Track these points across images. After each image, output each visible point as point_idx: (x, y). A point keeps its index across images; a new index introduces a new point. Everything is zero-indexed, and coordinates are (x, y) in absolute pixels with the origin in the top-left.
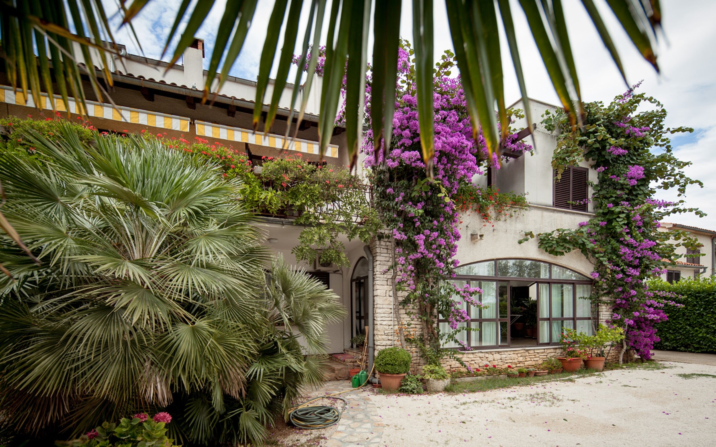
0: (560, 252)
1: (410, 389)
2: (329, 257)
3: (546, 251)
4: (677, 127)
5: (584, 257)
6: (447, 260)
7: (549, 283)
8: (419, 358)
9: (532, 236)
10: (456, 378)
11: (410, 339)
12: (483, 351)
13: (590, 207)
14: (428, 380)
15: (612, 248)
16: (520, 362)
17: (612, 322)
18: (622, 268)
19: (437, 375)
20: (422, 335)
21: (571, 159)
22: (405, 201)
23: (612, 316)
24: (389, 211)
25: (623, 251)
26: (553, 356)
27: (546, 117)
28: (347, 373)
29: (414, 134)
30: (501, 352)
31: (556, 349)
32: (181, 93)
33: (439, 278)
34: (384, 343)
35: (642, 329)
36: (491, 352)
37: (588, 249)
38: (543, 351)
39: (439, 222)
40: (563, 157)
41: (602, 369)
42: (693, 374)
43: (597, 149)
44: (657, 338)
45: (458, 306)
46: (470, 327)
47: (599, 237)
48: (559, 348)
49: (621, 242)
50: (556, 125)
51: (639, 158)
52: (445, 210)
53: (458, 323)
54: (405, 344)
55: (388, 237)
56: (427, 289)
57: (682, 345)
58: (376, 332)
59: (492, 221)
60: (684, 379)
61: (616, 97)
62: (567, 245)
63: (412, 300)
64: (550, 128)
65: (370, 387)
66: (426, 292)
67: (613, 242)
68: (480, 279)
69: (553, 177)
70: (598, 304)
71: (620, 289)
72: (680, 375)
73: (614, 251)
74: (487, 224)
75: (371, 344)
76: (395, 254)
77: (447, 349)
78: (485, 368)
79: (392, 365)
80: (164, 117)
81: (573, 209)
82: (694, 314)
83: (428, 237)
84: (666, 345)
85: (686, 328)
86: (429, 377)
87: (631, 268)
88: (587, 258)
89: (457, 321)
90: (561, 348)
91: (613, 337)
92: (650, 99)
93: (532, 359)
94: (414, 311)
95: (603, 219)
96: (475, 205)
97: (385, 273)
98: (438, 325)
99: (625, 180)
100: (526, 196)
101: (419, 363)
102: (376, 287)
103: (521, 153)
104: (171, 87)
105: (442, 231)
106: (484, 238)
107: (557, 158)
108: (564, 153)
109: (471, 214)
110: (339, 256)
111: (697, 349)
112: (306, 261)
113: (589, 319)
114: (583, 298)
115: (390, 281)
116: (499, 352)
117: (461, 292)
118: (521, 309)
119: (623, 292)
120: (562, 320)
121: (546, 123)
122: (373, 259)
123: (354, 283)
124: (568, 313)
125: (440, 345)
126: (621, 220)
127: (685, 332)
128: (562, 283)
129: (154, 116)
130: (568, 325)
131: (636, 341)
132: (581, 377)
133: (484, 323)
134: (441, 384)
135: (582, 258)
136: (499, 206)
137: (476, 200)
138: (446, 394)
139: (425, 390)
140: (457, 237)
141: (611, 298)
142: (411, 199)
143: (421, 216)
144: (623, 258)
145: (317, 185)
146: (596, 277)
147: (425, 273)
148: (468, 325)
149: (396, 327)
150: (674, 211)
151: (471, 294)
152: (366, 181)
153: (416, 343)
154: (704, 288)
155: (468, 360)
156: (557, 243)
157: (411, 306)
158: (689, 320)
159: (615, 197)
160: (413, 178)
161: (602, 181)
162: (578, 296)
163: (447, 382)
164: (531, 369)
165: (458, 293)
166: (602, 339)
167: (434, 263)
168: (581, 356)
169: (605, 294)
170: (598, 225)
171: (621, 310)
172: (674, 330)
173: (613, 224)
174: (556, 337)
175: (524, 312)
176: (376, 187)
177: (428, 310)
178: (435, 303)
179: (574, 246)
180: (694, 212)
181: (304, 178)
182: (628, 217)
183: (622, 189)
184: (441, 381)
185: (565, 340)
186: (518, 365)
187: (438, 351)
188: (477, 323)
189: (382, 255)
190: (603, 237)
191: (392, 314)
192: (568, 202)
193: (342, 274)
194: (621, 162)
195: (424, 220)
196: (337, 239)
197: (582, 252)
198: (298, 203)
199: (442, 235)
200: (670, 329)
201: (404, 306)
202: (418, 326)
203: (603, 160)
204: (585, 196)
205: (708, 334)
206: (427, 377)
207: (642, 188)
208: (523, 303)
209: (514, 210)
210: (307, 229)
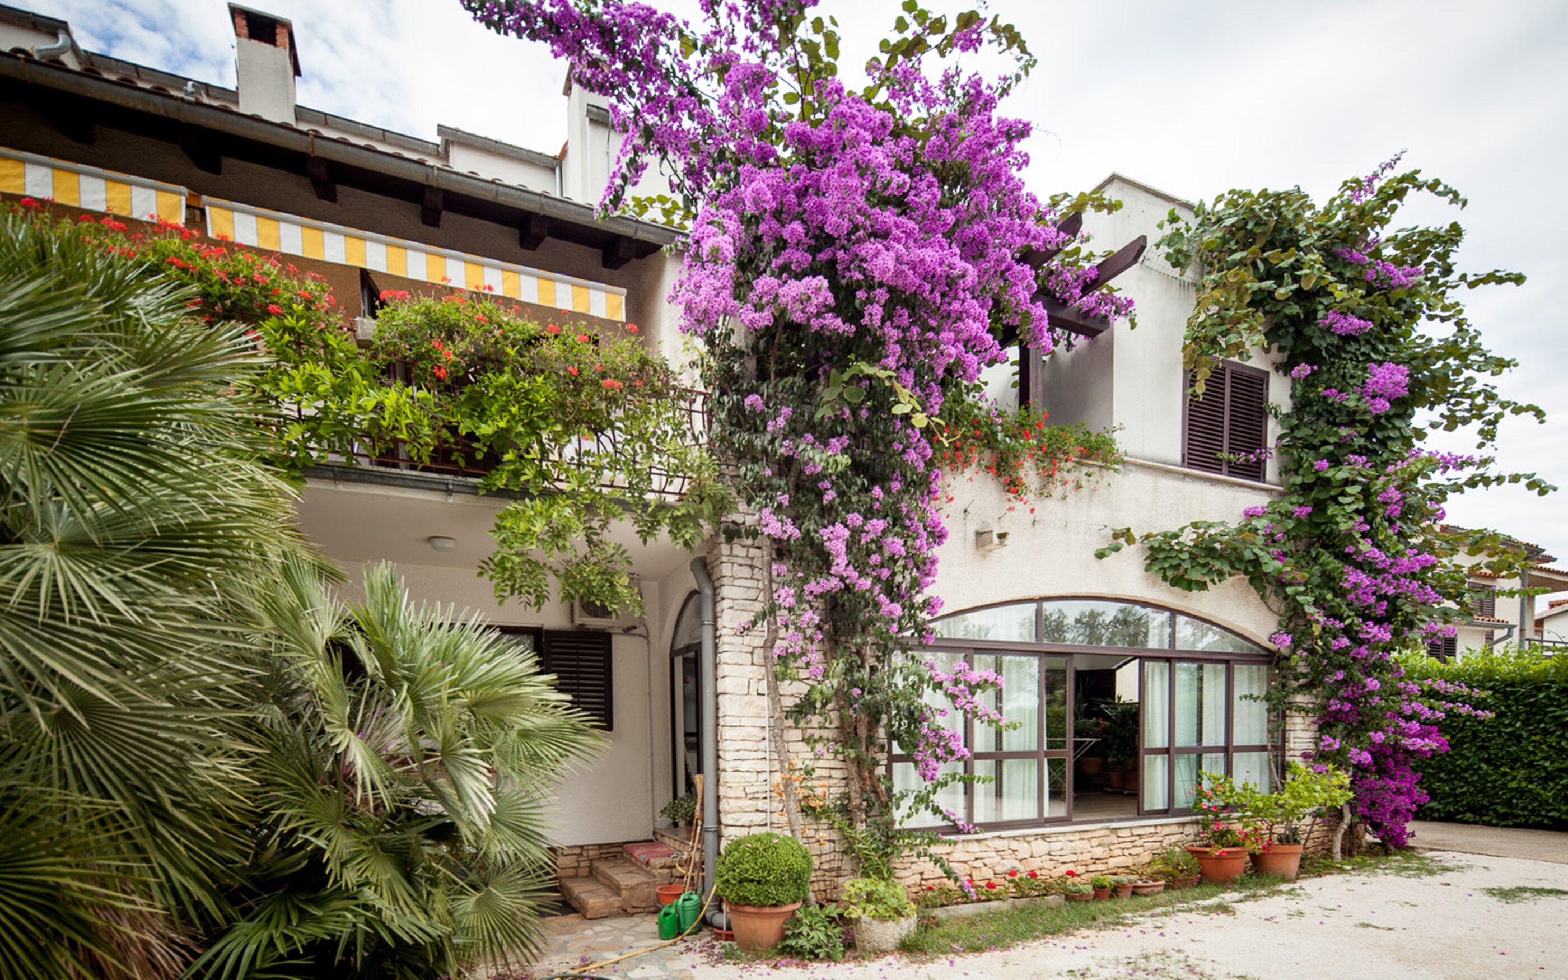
0: (1197, 582)
1: (808, 946)
2: (582, 584)
3: (1165, 578)
4: (1484, 271)
5: (1254, 596)
6: (911, 597)
7: (1168, 660)
8: (838, 856)
9: (1130, 540)
10: (935, 906)
11: (814, 809)
12: (1004, 833)
13: (1271, 469)
14: (858, 920)
15: (1323, 573)
16: (1096, 860)
17: (1319, 757)
18: (1347, 622)
19: (881, 908)
20: (846, 796)
21: (1233, 338)
22: (794, 431)
23: (1317, 741)
24: (755, 460)
25: (1353, 579)
26: (1175, 844)
27: (1168, 230)
28: (653, 897)
29: (816, 238)
30: (1049, 836)
31: (1184, 824)
32: (151, 109)
33: (891, 645)
34: (745, 819)
35: (1386, 773)
36: (1024, 837)
37: (1266, 574)
38: (1153, 830)
39: (888, 492)
40: (1211, 334)
41: (1294, 874)
42: (1522, 890)
43: (1293, 319)
44: (1420, 793)
45: (940, 721)
46: (972, 773)
47: (1290, 546)
48: (1191, 823)
49: (1345, 558)
50: (1193, 253)
51: (1391, 347)
52: (905, 457)
53: (941, 764)
54: (800, 819)
55: (754, 533)
56: (857, 675)
57: (1471, 808)
58: (722, 791)
59: (1030, 497)
60: (1503, 903)
61: (1345, 183)
62: (1217, 565)
63: (818, 705)
64: (1178, 260)
65: (706, 937)
66: (853, 684)
67: (1326, 557)
68: (998, 650)
69: (1184, 389)
70: (1284, 712)
71: (1340, 675)
72: (1491, 892)
73: (1329, 580)
74: (1018, 505)
75: (710, 823)
76: (771, 581)
77: (911, 832)
78: (1009, 878)
79: (759, 882)
80: (107, 179)
81: (1231, 473)
82: (1500, 733)
83: (856, 533)
84: (1431, 809)
85: (1480, 768)
86: (860, 912)
87: (1370, 623)
88: (1262, 597)
89: (938, 758)
90: (1197, 822)
91: (1325, 796)
92: (1433, 186)
93: (1126, 852)
94: (826, 734)
95: (1301, 500)
96: (987, 454)
97: (745, 630)
98: (889, 769)
99: (1359, 400)
100: (1116, 436)
101: (839, 868)
102: (723, 670)
103: (1105, 321)
104: (117, 88)
105: (897, 519)
106: (1007, 541)
107: (1195, 339)
108: (1214, 325)
109: (975, 477)
110: (612, 585)
111: (1504, 817)
112: (524, 598)
113: (1263, 748)
114: (1251, 697)
115: (759, 653)
116: (1043, 837)
117: (946, 684)
118: (1097, 725)
119: (1344, 682)
120: (1199, 752)
121: (1169, 245)
122: (715, 594)
123: (679, 661)
124: (1213, 735)
125: (893, 822)
126: (1349, 500)
127: (1475, 778)
128: (1200, 659)
129: (74, 177)
130: (1213, 766)
131: (1373, 803)
132: (1247, 898)
133: (1006, 764)
134: (892, 932)
135: (1251, 597)
136: (1047, 460)
137: (989, 441)
138: (905, 960)
139: (850, 945)
140: (938, 536)
141: (1316, 697)
142: (812, 427)
143: (841, 476)
144: (1351, 596)
145: (540, 379)
146: (1284, 645)
147: (852, 633)
148: (968, 768)
149: (777, 777)
150: (1472, 483)
151: (973, 688)
152: (690, 379)
153: (828, 818)
154: (1525, 673)
155: (966, 857)
156: (1193, 557)
157: (816, 720)
158: (1487, 748)
159: (1335, 444)
160: (820, 371)
161: (1302, 405)
162: (1237, 693)
163: (907, 926)
164: (1124, 878)
165: (939, 685)
166: (1300, 802)
167: (877, 605)
168: (1248, 843)
169: (1301, 687)
170: (1288, 515)
171: (1341, 727)
172: (1449, 773)
173: (1329, 512)
174: (1183, 797)
175: (1105, 731)
176: (717, 393)
177: (863, 732)
178: (879, 713)
179: (1233, 567)
180: (1524, 481)
181: (504, 359)
182: (1366, 493)
183: (1351, 424)
184: (890, 924)
185: (1205, 804)
186: (1092, 868)
187: (888, 837)
188: (991, 763)
189: (737, 582)
190: (1301, 546)
191: (767, 742)
192: (1219, 455)
193: (646, 637)
194: (1348, 356)
195: (849, 487)
196: (605, 535)
197: (1251, 581)
198: (486, 429)
199: (897, 529)
200: (1441, 770)
201: (796, 722)
202: (837, 774)
203: (1307, 348)
204: (1259, 441)
205: (1531, 782)
206: (855, 912)
207: (1398, 423)
208: (1102, 711)
209: (1085, 470)
210: (512, 506)
